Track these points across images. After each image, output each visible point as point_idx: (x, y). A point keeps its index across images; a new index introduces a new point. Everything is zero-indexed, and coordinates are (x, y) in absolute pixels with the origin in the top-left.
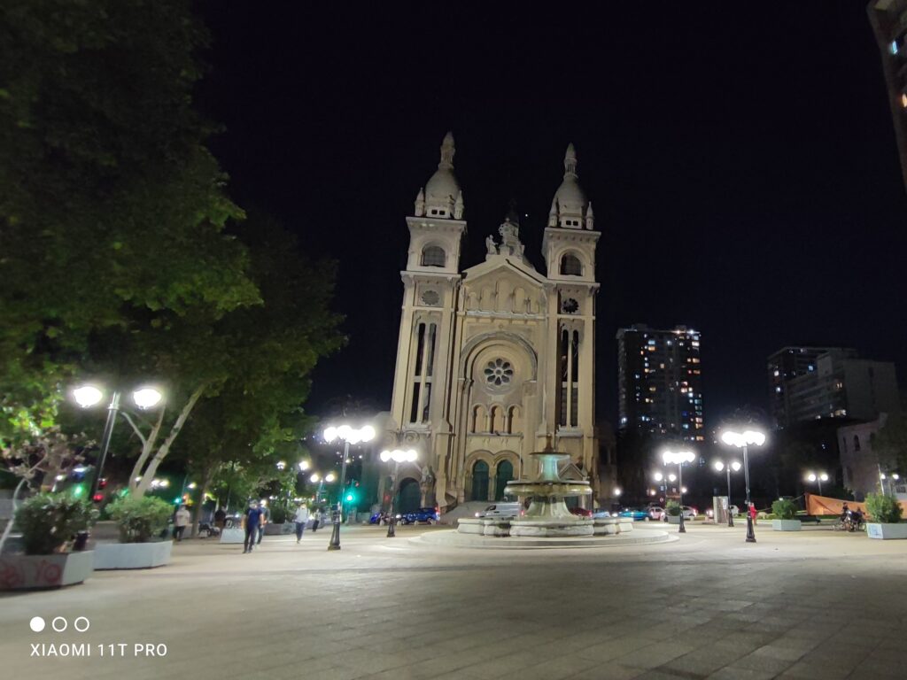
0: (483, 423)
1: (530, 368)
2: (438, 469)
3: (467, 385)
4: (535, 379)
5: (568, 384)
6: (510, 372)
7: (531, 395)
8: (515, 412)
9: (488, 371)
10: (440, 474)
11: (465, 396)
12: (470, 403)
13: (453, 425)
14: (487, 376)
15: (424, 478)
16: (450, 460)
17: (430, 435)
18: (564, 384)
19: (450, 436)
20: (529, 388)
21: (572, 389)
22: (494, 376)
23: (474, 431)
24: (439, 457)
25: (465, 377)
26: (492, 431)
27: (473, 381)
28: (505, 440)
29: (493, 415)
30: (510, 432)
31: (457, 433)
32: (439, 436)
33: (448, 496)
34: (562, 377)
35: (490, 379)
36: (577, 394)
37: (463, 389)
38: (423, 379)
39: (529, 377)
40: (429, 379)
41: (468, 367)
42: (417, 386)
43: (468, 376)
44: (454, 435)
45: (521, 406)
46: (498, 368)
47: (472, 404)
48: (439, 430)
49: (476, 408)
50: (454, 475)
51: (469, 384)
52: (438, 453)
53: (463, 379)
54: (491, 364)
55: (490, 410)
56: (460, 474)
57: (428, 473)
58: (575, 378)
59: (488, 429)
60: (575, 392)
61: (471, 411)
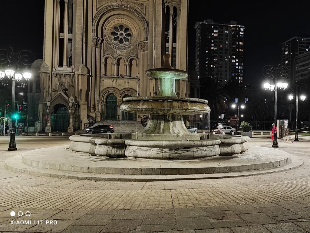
0: (112, 69)
1: (143, 32)
2: (81, 98)
3: (99, 42)
4: (147, 39)
5: (169, 45)
6: (130, 35)
7: (144, 51)
8: (134, 62)
9: (113, 33)
10: (83, 102)
11: (98, 50)
12: (102, 55)
13: (90, 69)
14: (113, 37)
15: (71, 104)
16: (90, 93)
17: (74, 75)
18: (167, 44)
19: (89, 77)
20: (143, 46)
21: (173, 48)
22: (118, 37)
23: (105, 75)
24: (81, 90)
25: (97, 36)
26: (118, 75)
27: (103, 40)
28: (127, 81)
29: (118, 65)
30: (130, 76)
31: (93, 75)
32: (80, 76)
33: (89, 117)
34: (165, 39)
35: (115, 39)
36: (175, 52)
37: (96, 45)
38: (66, 36)
39: (143, 38)
40: (70, 36)
41: (99, 29)
42: (62, 41)
43: (99, 36)
44: (92, 76)
45: (138, 59)
46: (121, 32)
47: (104, 56)
48: (80, 72)
49: (106, 59)
50: (93, 103)
51: (100, 41)
52: (80, 88)
53: (96, 38)
54: (115, 28)
55: (116, 61)
56: (97, 102)
57: (73, 101)
58: (174, 41)
59: (115, 73)
60: (174, 50)
61: (103, 60)
